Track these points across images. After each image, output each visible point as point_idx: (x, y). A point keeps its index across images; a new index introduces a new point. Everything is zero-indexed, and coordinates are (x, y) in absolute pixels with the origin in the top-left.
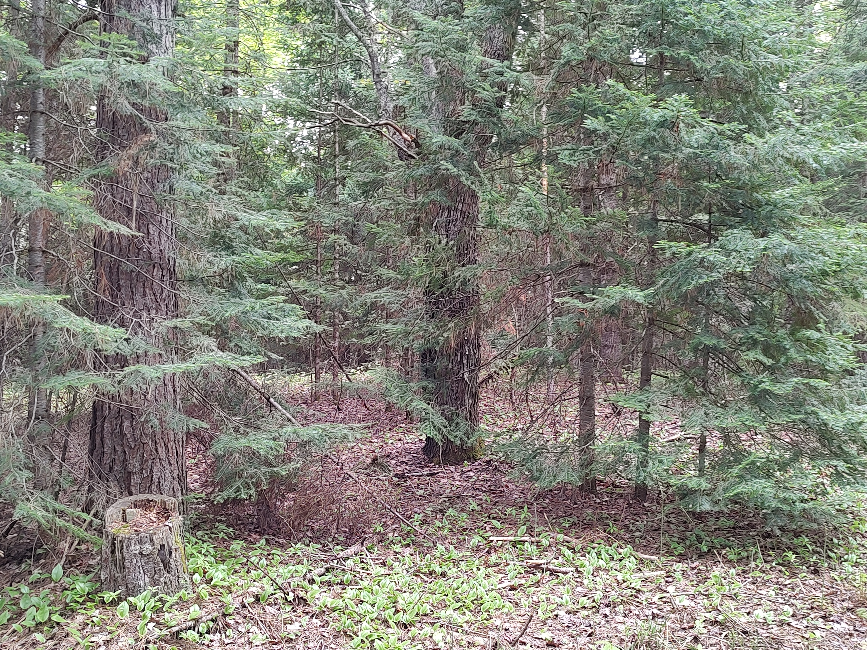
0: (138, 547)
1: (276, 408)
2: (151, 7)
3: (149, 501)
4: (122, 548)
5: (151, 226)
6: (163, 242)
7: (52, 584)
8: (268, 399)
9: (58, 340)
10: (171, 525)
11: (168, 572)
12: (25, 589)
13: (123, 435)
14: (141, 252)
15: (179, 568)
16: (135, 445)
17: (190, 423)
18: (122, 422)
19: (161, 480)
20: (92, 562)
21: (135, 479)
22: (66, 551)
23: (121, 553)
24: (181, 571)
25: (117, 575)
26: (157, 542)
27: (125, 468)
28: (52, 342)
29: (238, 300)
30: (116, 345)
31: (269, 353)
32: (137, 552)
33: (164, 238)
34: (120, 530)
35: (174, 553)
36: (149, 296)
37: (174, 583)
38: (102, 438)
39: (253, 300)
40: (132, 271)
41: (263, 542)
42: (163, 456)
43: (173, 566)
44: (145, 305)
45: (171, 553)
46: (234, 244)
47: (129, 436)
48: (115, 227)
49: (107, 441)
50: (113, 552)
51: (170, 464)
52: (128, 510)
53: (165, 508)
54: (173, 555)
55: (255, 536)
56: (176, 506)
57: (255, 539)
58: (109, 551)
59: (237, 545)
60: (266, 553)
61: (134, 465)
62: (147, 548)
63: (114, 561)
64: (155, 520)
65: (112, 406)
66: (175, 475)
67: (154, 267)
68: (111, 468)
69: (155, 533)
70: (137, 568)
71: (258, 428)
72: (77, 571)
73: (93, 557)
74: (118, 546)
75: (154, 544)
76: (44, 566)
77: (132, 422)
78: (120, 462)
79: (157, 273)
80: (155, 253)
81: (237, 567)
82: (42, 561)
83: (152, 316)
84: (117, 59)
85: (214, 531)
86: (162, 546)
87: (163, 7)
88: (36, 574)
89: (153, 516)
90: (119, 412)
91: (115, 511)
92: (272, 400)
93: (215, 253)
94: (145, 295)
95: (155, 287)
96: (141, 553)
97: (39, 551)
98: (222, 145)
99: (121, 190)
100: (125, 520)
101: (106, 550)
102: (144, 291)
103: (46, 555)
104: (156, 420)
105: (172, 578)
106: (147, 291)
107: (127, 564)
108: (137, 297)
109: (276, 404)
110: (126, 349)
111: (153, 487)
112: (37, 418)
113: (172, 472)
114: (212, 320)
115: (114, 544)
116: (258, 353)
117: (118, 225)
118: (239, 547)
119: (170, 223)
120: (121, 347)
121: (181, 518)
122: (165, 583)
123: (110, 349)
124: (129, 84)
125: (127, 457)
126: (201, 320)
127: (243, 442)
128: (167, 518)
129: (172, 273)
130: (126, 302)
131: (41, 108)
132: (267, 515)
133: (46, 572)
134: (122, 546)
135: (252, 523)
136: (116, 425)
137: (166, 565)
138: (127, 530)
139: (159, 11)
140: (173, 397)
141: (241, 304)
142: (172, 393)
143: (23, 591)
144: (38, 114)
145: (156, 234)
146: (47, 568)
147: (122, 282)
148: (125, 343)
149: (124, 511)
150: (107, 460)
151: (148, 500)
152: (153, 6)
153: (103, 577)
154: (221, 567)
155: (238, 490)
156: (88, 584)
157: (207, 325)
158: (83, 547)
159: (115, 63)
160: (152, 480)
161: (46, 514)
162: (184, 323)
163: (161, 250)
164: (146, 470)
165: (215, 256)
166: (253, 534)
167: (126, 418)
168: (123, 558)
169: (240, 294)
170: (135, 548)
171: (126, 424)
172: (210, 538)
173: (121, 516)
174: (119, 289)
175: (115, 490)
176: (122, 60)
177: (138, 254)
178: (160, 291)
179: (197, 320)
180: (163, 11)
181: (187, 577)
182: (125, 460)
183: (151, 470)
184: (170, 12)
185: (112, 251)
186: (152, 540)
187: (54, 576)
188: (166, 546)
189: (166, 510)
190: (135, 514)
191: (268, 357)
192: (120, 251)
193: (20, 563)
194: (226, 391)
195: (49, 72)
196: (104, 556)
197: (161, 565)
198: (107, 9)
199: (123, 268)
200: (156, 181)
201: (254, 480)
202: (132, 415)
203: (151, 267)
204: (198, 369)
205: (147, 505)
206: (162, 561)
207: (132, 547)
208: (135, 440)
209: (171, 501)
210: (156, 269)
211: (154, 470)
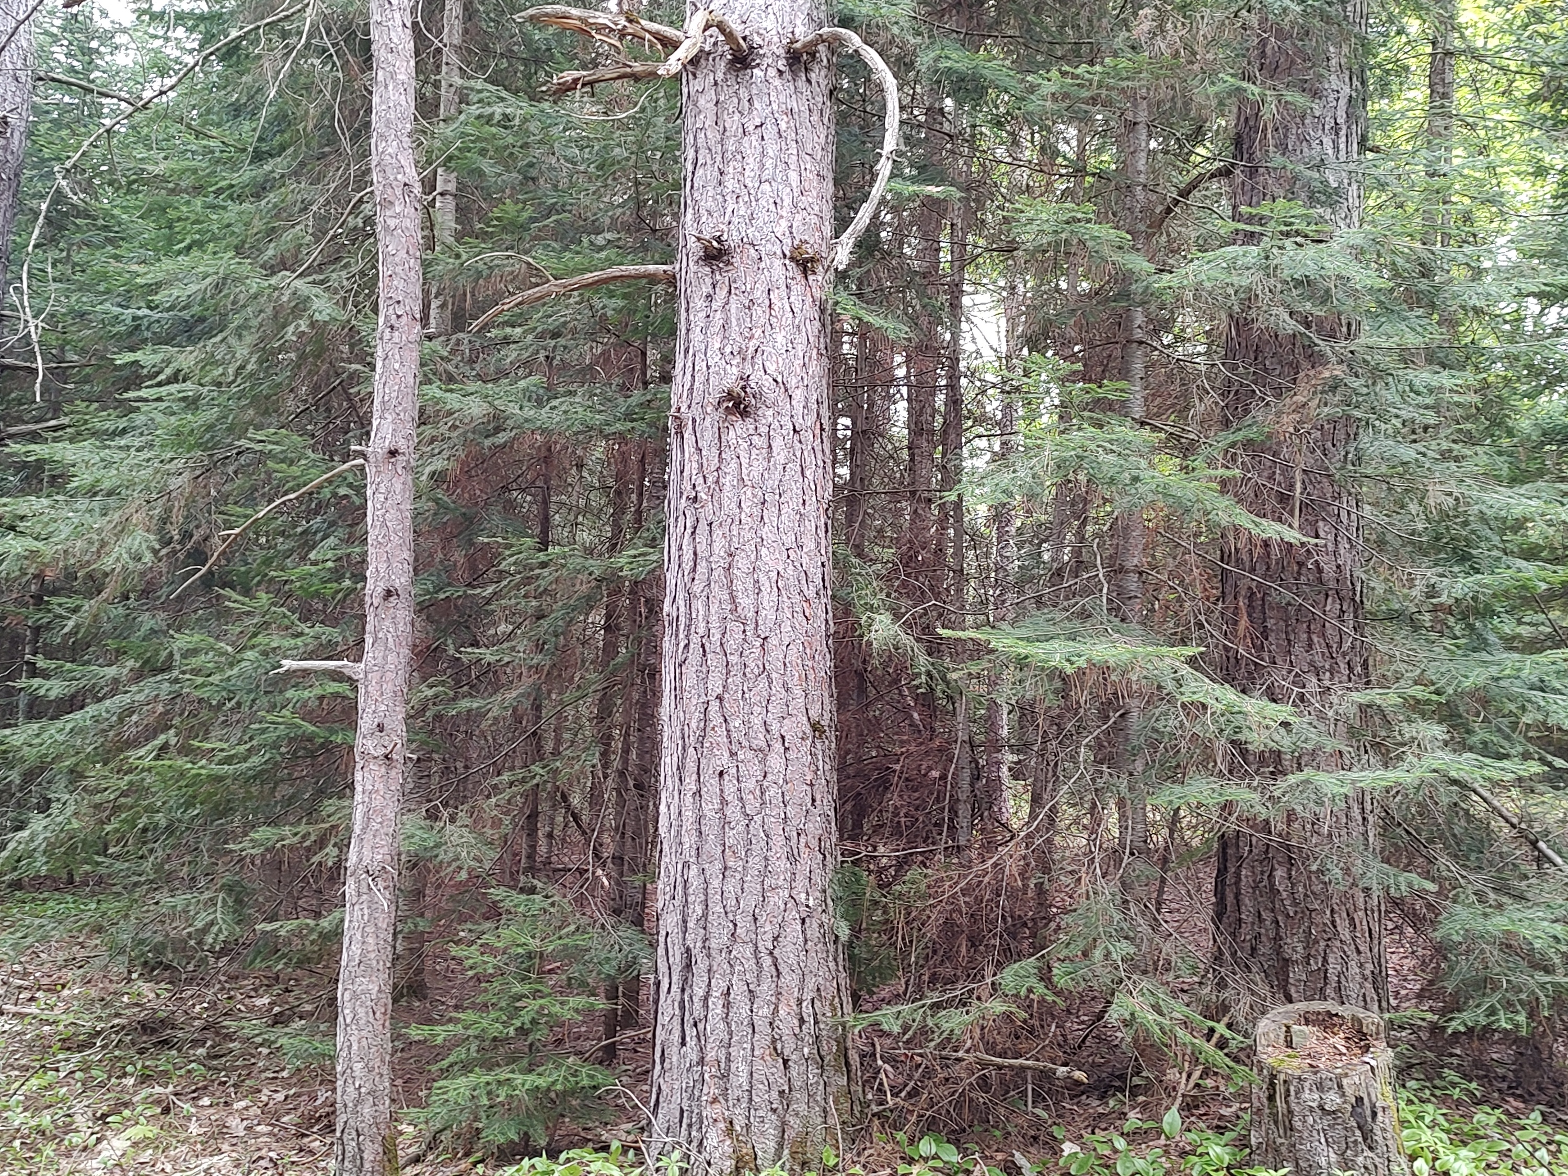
0: (1316, 1096)
1: (1550, 861)
2: (1321, 143)
3: (1330, 1015)
4: (1288, 1094)
5: (1321, 524)
6: (1342, 552)
7: (1163, 1141)
8: (1534, 844)
9: (1170, 723)
10: (1373, 1063)
11: (1371, 1148)
12: (1120, 1143)
13: (1274, 891)
14: (1304, 571)
15: (1389, 1143)
16: (1296, 913)
17: (1401, 879)
18: (1273, 869)
19: (1343, 979)
20: (1225, 1111)
21: (1296, 973)
22: (1182, 1089)
23: (1287, 1102)
24: (1393, 1148)
25: (1279, 1141)
26: (1349, 1091)
27: (1278, 951)
28: (1160, 726)
29: (1485, 656)
30: (1267, 733)
31: (1550, 758)
32: (1314, 1105)
33: (1344, 545)
34: (1282, 1061)
35: (1380, 1114)
36: (1319, 648)
37: (1380, 1171)
38: (1237, 895)
39: (1516, 656)
40: (1289, 604)
41: (1536, 1116)
42: (1345, 934)
43: (1378, 1138)
44: (1311, 664)
45: (1374, 1114)
46: (1474, 552)
47: (1284, 894)
48: (1271, 530)
49: (1247, 901)
50: (1271, 1098)
51: (1359, 952)
52: (1295, 1028)
53: (1360, 1031)
54: (1380, 1117)
55: (1515, 1104)
56: (1382, 1029)
57: (1517, 1109)
58: (1264, 1096)
59: (1485, 1117)
60: (1544, 1139)
61: (1294, 947)
62: (1333, 1099)
63: (1274, 1116)
64: (1344, 1050)
65: (1254, 840)
66: (1368, 972)
67: (1327, 596)
68: (1254, 949)
69: (1346, 1075)
70: (1315, 1133)
71: (1520, 897)
72: (1202, 1125)
73: (1226, 1102)
74: (1280, 1089)
75: (1343, 1095)
76: (1145, 1106)
77: (1289, 870)
78: (1269, 939)
79: (1332, 606)
80: (1329, 570)
81: (1493, 1158)
82: (1141, 1099)
83: (1327, 683)
84: (1280, 243)
85: (1437, 1082)
86: (1360, 1100)
87: (1344, 139)
88: (1134, 1120)
89: (1338, 1041)
90: (1267, 852)
91: (1273, 1026)
92: (1542, 845)
93: (1440, 570)
94: (1310, 646)
95: (1329, 631)
96: (1321, 1108)
97: (1136, 1081)
98: (1453, 372)
99: (1269, 464)
100: (1289, 1044)
101: (1259, 1093)
102: (1310, 639)
103: (1147, 1089)
104: (1337, 870)
105: (1377, 1160)
106: (1315, 639)
107: (1297, 1124)
108: (1298, 649)
109: (1550, 853)
110: (1285, 742)
111: (1329, 991)
112: (1132, 854)
113: (1361, 966)
114: (1438, 692)
115: (1272, 1085)
116: (1526, 756)
117: (1278, 526)
118: (1493, 1120)
119: (1353, 517)
120: (1277, 737)
121: (1390, 1052)
122: (1366, 1168)
123: (1257, 740)
124: (1298, 283)
125: (1282, 932)
126: (1418, 692)
127: (1499, 923)
128: (1366, 1049)
129: (1358, 606)
130: (1279, 660)
131: (1138, 334)
132: (1537, 1065)
133: (1151, 1118)
134: (1288, 1090)
135: (1504, 1078)
136: (1262, 873)
137: (1367, 1136)
138: (1296, 1062)
139: (1336, 148)
140: (1361, 829)
141: (1492, 663)
142: (1360, 821)
143: (1117, 1145)
144: (1135, 345)
145: (1331, 537)
146: (1152, 1112)
147: (1270, 623)
148: (1282, 731)
149: (1288, 1027)
150: (1246, 933)
151: (1328, 1013)
152: (1325, 140)
153: (1253, 1141)
154: (1464, 1152)
155: (1492, 1011)
156: (1228, 1149)
157: (1428, 702)
158: (1209, 1083)
159: (1275, 250)
160: (1326, 977)
161: (1160, 1019)
162: (1388, 699)
163: (1338, 567)
164: (1315, 957)
165: (1442, 575)
166: (1511, 1099)
167: (1279, 863)
168: (1290, 1112)
169: (1487, 645)
170: (1311, 1097)
171: (1280, 873)
172: (1433, 1095)
173: (1282, 1036)
174: (1265, 634)
175: (1263, 989)
176: (1288, 243)
177: (1299, 573)
178: (1337, 639)
179: (1411, 692)
180: (1342, 146)
181: (1403, 1161)
182: (1278, 938)
183: (1325, 960)
184: (1355, 146)
185: (1253, 570)
186: (1340, 1086)
187: (1166, 1127)
188: (1366, 1100)
189: (1362, 1035)
190: (1307, 1035)
191: (1549, 764)
192: (1268, 569)
193: (1103, 1097)
194: (1449, 823)
195: (1166, 277)
196: (1256, 1104)
197: (1358, 1133)
198: (1246, 156)
199: (1274, 598)
200: (1329, 444)
201: (1523, 996)
202: (1291, 858)
203: (1322, 597)
204: (1417, 782)
205: (1327, 1022)
206: (1360, 1128)
207: (1306, 1095)
208: (1295, 903)
209: (1373, 1019)
210: (1330, 600)
211: (1331, 960)
